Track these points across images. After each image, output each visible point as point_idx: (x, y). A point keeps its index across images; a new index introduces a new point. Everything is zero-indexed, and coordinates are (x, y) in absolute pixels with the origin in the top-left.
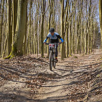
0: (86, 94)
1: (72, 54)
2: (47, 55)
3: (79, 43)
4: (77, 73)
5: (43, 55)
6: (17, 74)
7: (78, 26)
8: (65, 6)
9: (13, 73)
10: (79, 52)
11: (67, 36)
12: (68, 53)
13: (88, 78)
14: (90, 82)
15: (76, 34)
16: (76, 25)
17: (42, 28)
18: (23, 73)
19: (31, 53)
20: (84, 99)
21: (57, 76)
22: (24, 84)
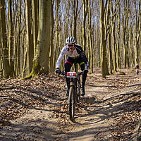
1: (118, 69)
3: (127, 53)
4: (124, 95)
6: (41, 99)
8: (105, 3)
9: (36, 98)
10: (127, 66)
11: (110, 44)
12: (112, 69)
16: (122, 29)
18: (50, 97)
21: (96, 100)
22: (51, 113)
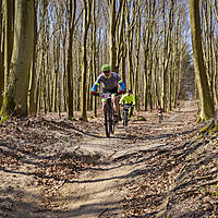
0: (164, 196)
2: (80, 114)
3: (148, 87)
4: (145, 152)
5: (71, 114)
6: (14, 156)
7: (147, 51)
8: (117, 10)
9: (7, 154)
10: (149, 107)
13: (169, 162)
14: (173, 171)
15: (142, 70)
16: (142, 50)
17: (70, 57)
18: (28, 153)
19: (46, 110)
20: (161, 207)
22: (31, 177)
